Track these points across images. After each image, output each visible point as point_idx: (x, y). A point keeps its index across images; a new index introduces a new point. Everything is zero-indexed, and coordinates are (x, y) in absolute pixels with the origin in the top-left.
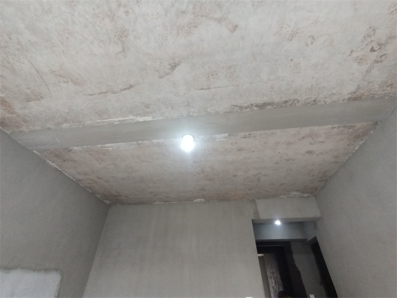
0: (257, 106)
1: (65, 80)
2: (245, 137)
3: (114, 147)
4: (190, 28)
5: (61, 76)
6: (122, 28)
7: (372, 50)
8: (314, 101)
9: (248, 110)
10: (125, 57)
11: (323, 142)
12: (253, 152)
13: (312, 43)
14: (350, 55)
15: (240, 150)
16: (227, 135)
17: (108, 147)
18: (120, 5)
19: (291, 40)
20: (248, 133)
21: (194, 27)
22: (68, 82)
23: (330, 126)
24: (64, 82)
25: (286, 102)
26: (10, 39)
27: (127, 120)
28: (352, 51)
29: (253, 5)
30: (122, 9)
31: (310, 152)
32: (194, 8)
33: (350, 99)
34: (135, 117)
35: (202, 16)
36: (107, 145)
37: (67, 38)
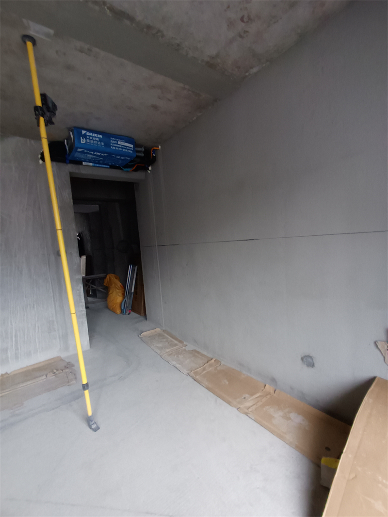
0: (111, 9)
2: (81, 51)
7: (242, 19)
9: (97, 8)
11: (170, 100)
12: (89, 79)
14: (225, 10)
15: (69, 68)
16: (52, 32)
20: (87, 47)
23: (181, 85)
25: (149, 27)
31: (155, 107)
33: (207, 62)
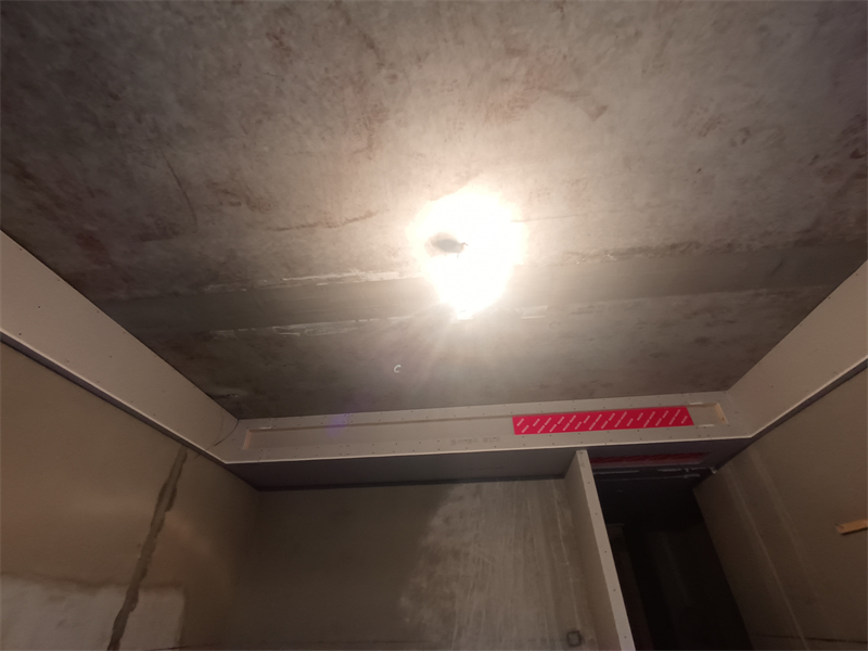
0: (615, 254)
1: (234, 200)
2: (579, 313)
3: (306, 331)
4: (512, 109)
5: (226, 192)
6: (376, 106)
7: (854, 155)
8: (729, 245)
9: (597, 260)
10: (370, 158)
11: (732, 322)
13: (744, 141)
14: (811, 164)
16: (545, 307)
17: (292, 331)
18: (381, 65)
19: (705, 135)
20: (587, 304)
21: (522, 107)
22: (239, 204)
23: (752, 292)
24: (232, 204)
25: (674, 247)
26: (139, 121)
27: (345, 278)
28: (816, 157)
29: (644, 72)
30: (384, 71)
32: (529, 73)
33: (798, 242)
34: (363, 273)
35: (540, 88)
36: (292, 327)
37: (260, 122)
